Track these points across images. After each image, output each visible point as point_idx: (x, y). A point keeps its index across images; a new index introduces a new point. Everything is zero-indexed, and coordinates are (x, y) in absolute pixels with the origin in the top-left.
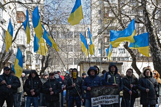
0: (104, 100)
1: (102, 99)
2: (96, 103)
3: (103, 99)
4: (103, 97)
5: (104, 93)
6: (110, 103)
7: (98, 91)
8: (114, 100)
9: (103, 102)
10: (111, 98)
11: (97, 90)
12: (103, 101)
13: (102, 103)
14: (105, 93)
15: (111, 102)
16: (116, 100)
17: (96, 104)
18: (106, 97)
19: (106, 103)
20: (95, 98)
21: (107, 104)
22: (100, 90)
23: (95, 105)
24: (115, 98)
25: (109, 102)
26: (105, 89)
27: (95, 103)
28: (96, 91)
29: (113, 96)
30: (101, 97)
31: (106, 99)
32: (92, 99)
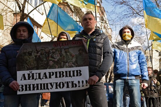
0: (53, 80)
1: (46, 77)
2: (30, 85)
3: (50, 77)
4: (50, 73)
5: (51, 63)
6: (68, 87)
7: (36, 56)
8: (79, 82)
9: (50, 86)
10: (70, 76)
11: (33, 54)
12: (51, 84)
13: (47, 88)
14: (53, 61)
15: (70, 85)
16: (83, 82)
17: (30, 87)
18: (56, 73)
19: (57, 88)
20: (28, 72)
21: (59, 90)
22: (41, 54)
23: (26, 90)
24: (81, 75)
25: (66, 85)
26: (53, 53)
27: (26, 86)
28: (30, 54)
29: (75, 69)
30: (45, 73)
31: (56, 77)
32: (20, 74)
